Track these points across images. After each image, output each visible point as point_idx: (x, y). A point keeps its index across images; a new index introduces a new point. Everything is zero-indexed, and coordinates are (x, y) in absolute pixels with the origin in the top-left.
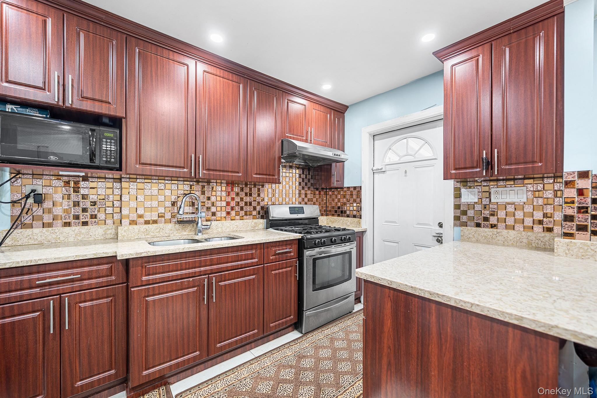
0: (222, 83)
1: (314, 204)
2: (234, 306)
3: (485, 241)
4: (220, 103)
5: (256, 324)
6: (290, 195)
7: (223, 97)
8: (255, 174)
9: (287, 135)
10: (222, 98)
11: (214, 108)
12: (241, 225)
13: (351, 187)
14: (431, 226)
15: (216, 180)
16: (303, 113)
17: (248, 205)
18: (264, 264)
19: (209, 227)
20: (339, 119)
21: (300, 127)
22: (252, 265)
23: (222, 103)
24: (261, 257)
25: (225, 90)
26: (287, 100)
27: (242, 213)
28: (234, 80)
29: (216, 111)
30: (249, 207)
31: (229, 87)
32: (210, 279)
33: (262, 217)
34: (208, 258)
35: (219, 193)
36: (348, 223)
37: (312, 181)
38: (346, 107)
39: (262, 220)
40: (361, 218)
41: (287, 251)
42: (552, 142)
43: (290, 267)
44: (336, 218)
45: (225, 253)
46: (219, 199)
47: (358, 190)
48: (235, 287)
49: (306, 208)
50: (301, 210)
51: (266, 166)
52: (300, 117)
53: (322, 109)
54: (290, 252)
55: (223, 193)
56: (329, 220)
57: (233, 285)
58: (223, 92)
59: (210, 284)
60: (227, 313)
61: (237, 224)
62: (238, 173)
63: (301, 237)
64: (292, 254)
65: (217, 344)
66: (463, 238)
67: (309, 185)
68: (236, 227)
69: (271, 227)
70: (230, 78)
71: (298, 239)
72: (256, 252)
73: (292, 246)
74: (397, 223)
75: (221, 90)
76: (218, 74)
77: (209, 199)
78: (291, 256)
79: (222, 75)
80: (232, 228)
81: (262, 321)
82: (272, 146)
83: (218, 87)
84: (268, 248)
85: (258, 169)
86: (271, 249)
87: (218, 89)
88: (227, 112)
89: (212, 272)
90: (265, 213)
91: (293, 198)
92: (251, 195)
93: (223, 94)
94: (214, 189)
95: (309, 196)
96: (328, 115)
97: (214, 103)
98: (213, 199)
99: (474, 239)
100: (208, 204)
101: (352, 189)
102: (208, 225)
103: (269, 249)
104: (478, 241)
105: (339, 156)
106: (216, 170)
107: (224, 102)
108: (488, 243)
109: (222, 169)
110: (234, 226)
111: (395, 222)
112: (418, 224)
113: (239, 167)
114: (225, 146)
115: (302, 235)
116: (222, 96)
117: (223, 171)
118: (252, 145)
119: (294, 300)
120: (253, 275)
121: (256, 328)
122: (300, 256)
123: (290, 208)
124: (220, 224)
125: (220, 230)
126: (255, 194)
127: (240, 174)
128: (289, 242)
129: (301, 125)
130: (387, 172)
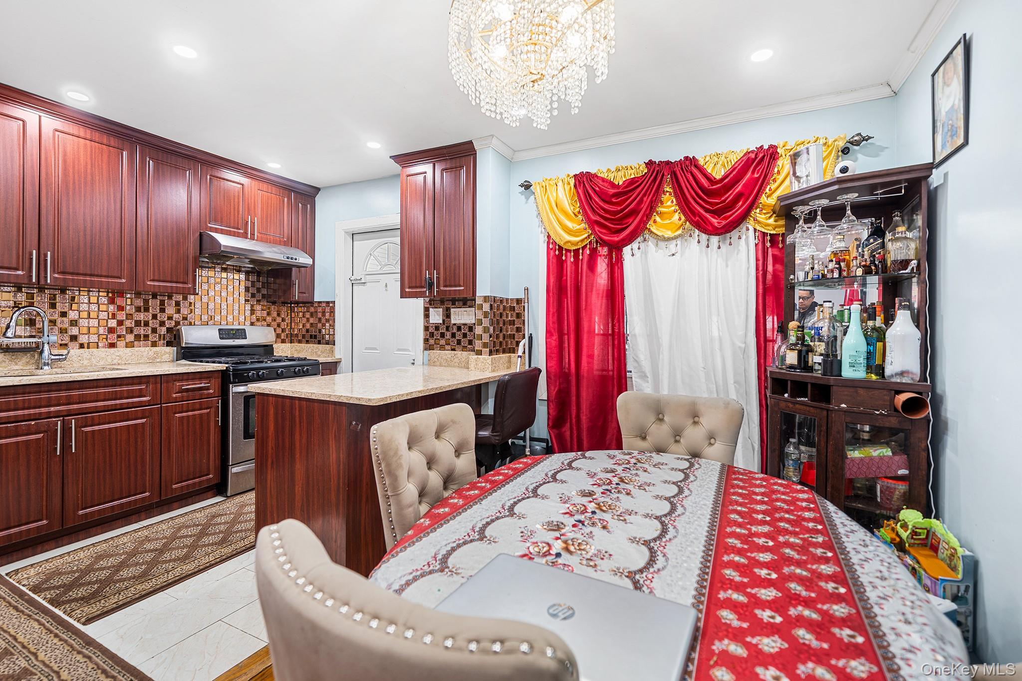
0: (89, 149)
1: (268, 325)
2: (108, 459)
3: (446, 364)
4: (85, 178)
5: (148, 485)
6: (222, 311)
7: (92, 169)
8: (150, 281)
9: (209, 225)
10: (89, 171)
11: (74, 183)
12: (127, 355)
13: (324, 302)
14: (410, 351)
15: (79, 287)
16: (238, 196)
17: (142, 325)
18: (161, 404)
19: (64, 357)
20: (304, 206)
21: (234, 215)
22: (141, 404)
23: (89, 177)
24: (156, 394)
25: (95, 158)
26: (210, 176)
27: (130, 338)
28: (112, 144)
29: (77, 188)
30: (144, 328)
31: (102, 155)
32: (66, 423)
33: (169, 344)
34: (63, 394)
35: (84, 307)
36: (319, 353)
37: (264, 291)
38: (318, 190)
39: (168, 348)
40: (334, 345)
41: (202, 387)
42: (470, 268)
43: (207, 409)
44: (303, 345)
45: (93, 388)
46: (85, 315)
47: (330, 306)
48: (110, 435)
49: (249, 330)
50: (241, 334)
51: (172, 269)
52: (234, 202)
53: (274, 189)
54: (208, 388)
55: (93, 307)
56: (293, 349)
57: (107, 432)
58: (92, 162)
59: (66, 430)
60: (96, 468)
61: (121, 353)
62: (120, 278)
63: (225, 368)
64: (211, 391)
65: (78, 511)
66: (431, 363)
67: (259, 296)
68: (118, 358)
69: (184, 358)
70: (105, 141)
71: (221, 370)
72: (147, 387)
73: (210, 381)
74: (377, 350)
75: (87, 158)
76: (82, 134)
77: (64, 314)
78: (208, 394)
79: (88, 137)
80: (110, 361)
81: (158, 481)
82: (181, 240)
83: (82, 154)
84: (167, 382)
85: (156, 274)
86: (173, 384)
87: (82, 156)
88: (99, 190)
89: (70, 413)
90: (173, 338)
91: (229, 316)
92: (147, 310)
93: (92, 164)
94: (76, 301)
95: (259, 314)
96: (286, 199)
97: (74, 177)
98: (73, 315)
99: (438, 363)
100: (64, 323)
101: (324, 305)
102: (62, 355)
103: (171, 384)
104: (441, 365)
105: (296, 259)
106: (78, 274)
107: (92, 176)
108: (449, 366)
109: (89, 272)
110: (114, 357)
111: (375, 349)
112: (399, 350)
113: (121, 270)
114: (95, 239)
115: (227, 365)
116: (89, 167)
117: (91, 275)
118: (145, 238)
119: (215, 453)
120: (141, 419)
121: (148, 490)
122: (224, 393)
123: (220, 330)
124: (87, 354)
125: (86, 362)
126: (155, 309)
127: (124, 281)
128: (205, 375)
129: (236, 212)
130: (368, 284)
